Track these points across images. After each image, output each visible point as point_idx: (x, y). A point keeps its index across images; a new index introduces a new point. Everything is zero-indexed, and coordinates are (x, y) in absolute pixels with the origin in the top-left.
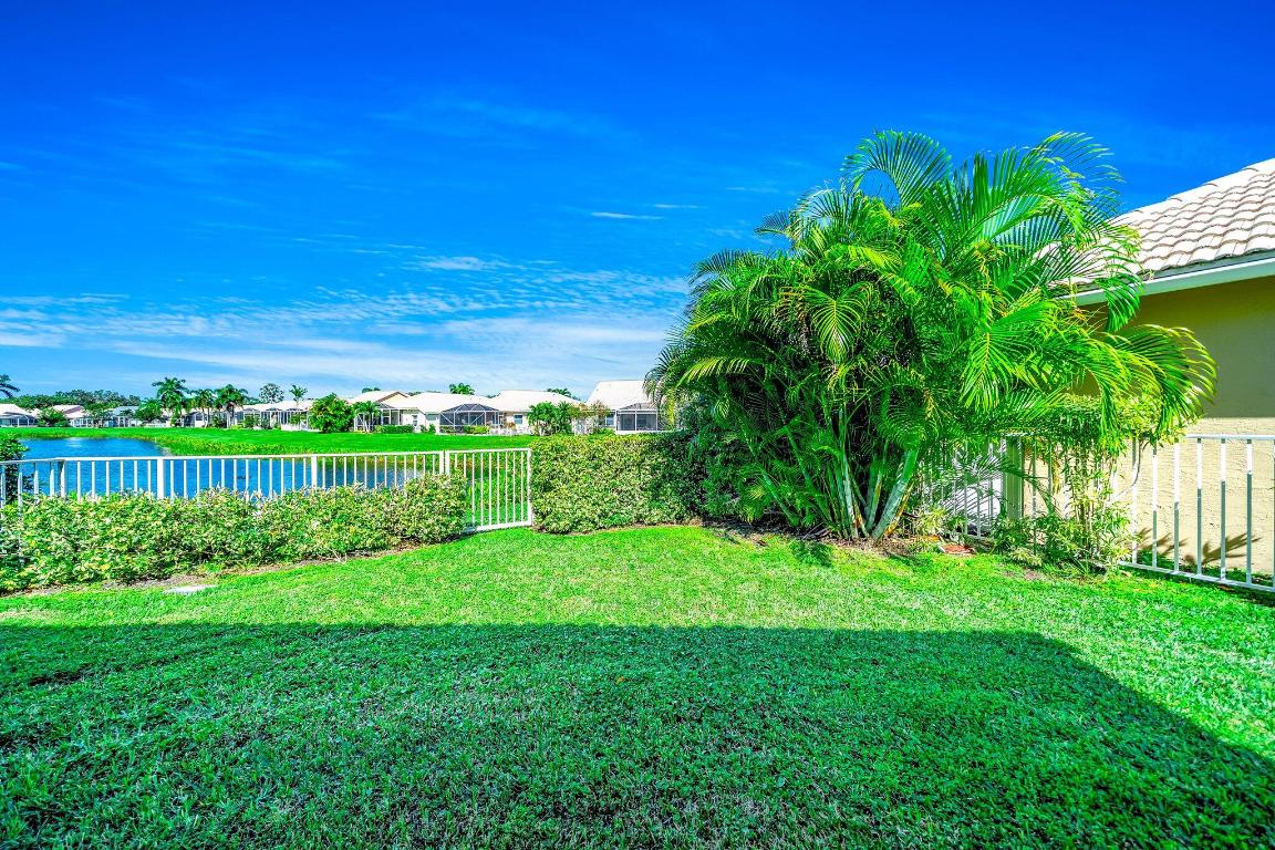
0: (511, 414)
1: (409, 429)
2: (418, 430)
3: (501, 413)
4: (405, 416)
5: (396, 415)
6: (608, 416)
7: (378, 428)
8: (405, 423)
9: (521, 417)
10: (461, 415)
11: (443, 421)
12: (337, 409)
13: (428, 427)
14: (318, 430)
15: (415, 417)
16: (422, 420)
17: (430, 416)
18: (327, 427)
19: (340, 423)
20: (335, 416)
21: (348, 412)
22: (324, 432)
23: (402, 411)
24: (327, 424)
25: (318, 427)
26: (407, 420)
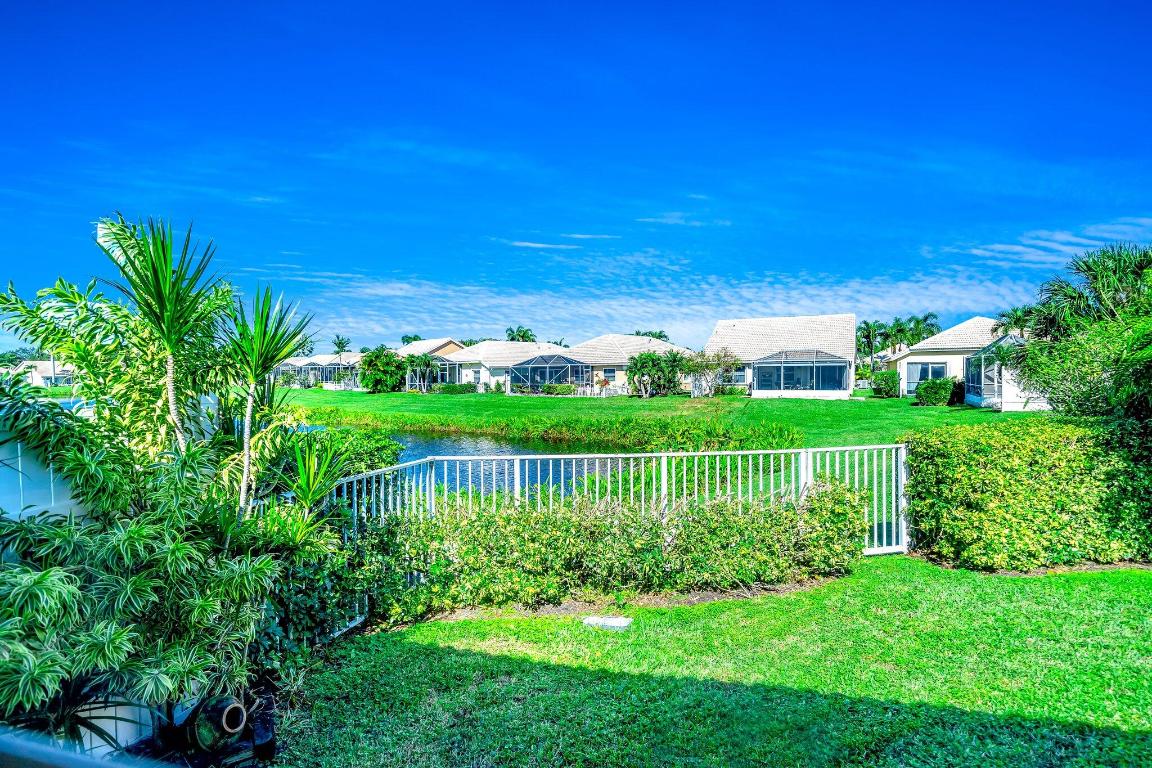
0: (599, 368)
1: (470, 388)
2: (481, 390)
3: (587, 367)
4: (464, 372)
5: (455, 368)
6: (738, 370)
7: (436, 386)
8: (464, 381)
9: (613, 371)
10: (534, 370)
11: (515, 379)
12: (387, 364)
13: (493, 386)
14: (365, 390)
15: (478, 372)
16: (485, 376)
17: (495, 371)
18: (377, 387)
19: (390, 381)
20: (385, 372)
21: (400, 367)
22: (374, 392)
23: (460, 365)
24: (378, 382)
25: (367, 386)
26: (467, 376)
